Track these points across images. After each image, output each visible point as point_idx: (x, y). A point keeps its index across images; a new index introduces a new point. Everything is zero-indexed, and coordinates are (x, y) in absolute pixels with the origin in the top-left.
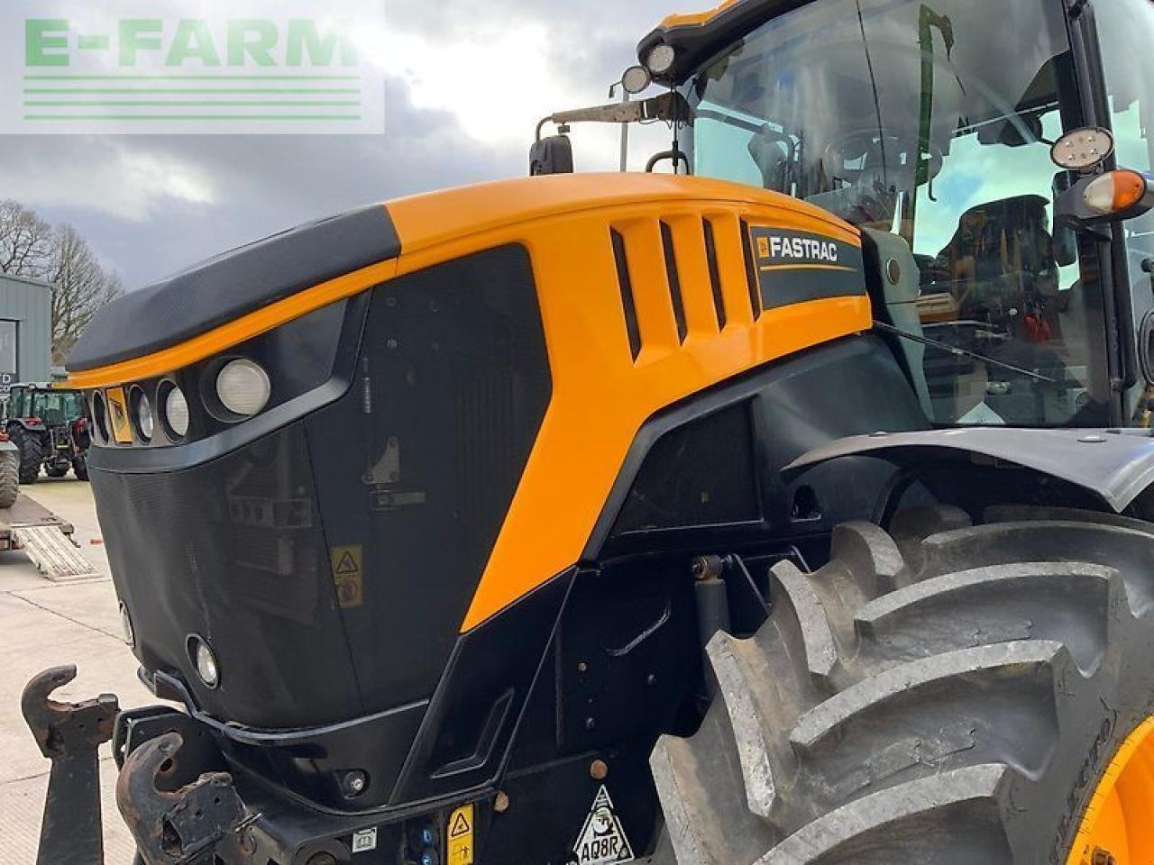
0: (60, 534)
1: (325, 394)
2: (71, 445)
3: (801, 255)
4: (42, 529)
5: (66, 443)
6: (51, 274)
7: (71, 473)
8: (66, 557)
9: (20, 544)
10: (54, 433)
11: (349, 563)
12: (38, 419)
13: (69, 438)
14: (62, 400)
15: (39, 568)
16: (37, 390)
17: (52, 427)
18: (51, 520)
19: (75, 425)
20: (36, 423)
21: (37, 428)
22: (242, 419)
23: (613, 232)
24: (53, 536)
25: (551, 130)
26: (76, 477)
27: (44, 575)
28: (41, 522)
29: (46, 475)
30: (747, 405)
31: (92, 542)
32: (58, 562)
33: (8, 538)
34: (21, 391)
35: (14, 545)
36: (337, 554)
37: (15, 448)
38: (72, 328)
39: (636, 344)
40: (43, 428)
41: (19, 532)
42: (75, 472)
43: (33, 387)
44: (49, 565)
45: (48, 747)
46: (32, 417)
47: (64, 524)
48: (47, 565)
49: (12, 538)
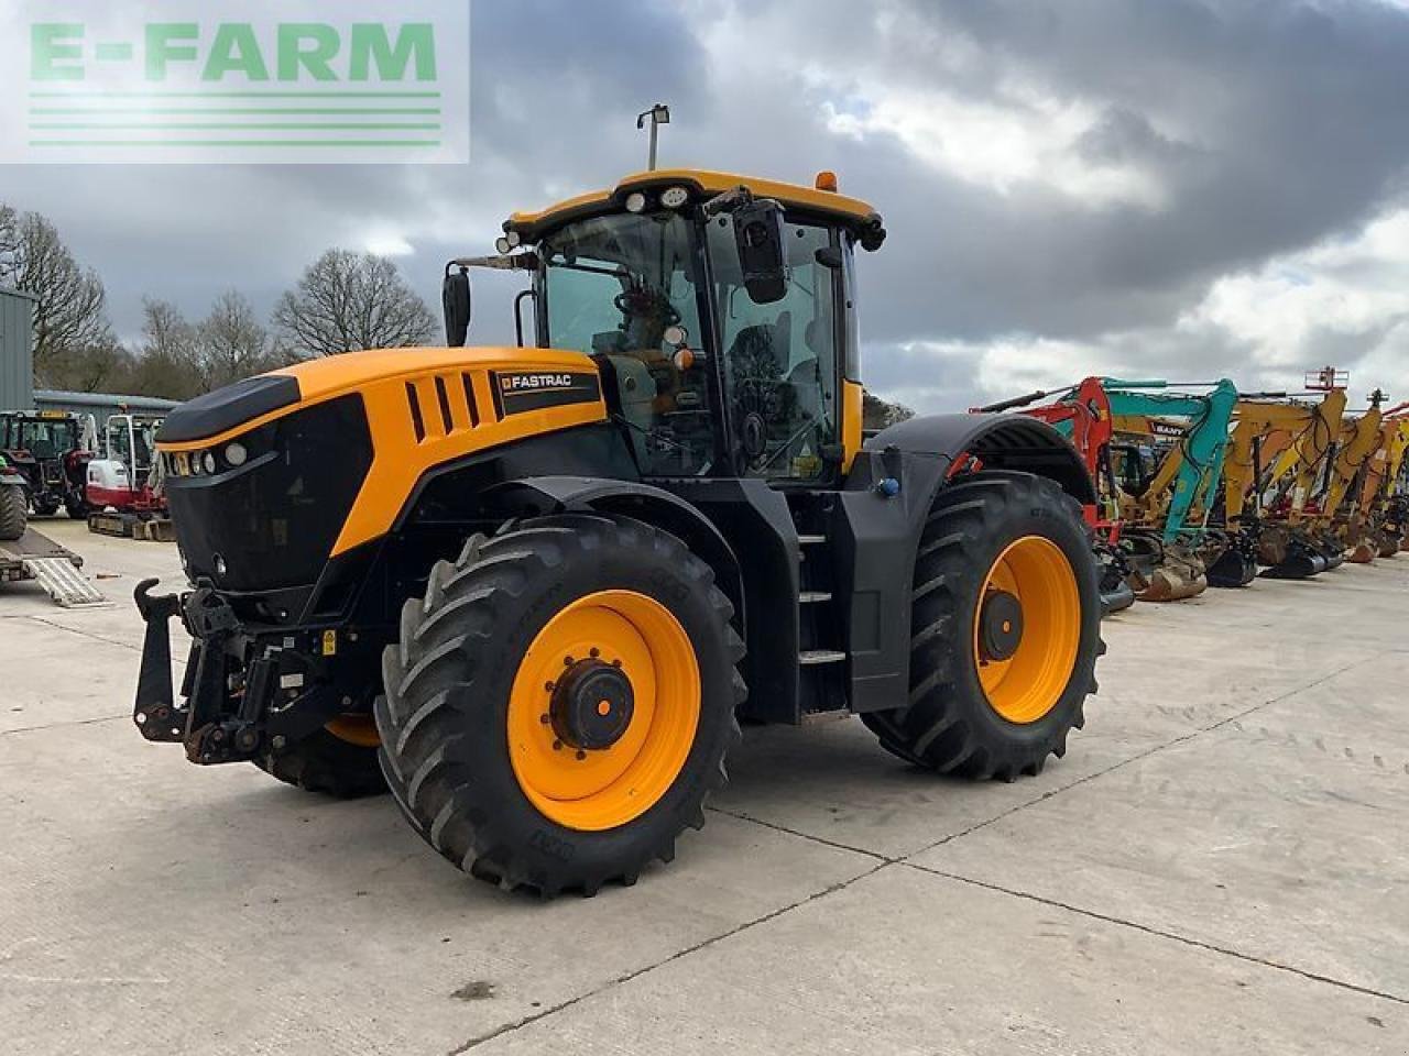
0: (70, 566)
1: (269, 457)
2: (64, 481)
3: (537, 384)
4: (52, 560)
5: (57, 478)
6: (20, 273)
7: (62, 510)
8: (78, 587)
9: (32, 575)
10: (44, 467)
11: (280, 527)
12: (27, 452)
13: (61, 472)
14: (51, 431)
15: (52, 596)
16: (25, 419)
17: (43, 460)
18: (60, 552)
19: (67, 458)
20: (25, 456)
21: (25, 461)
22: (233, 466)
23: (407, 384)
24: (65, 568)
25: (455, 270)
26: (68, 516)
27: (57, 602)
28: (50, 554)
29: (33, 512)
30: (492, 463)
31: (99, 577)
32: (72, 591)
33: (19, 568)
34: (8, 420)
35: (26, 575)
36: (276, 522)
37: (23, 481)
38: (47, 339)
39: (420, 434)
40: (33, 461)
41: (31, 563)
42: (68, 510)
43: (20, 416)
44: (63, 594)
45: (146, 616)
46: (19, 448)
47: (74, 556)
48: (60, 593)
49: (24, 568)
